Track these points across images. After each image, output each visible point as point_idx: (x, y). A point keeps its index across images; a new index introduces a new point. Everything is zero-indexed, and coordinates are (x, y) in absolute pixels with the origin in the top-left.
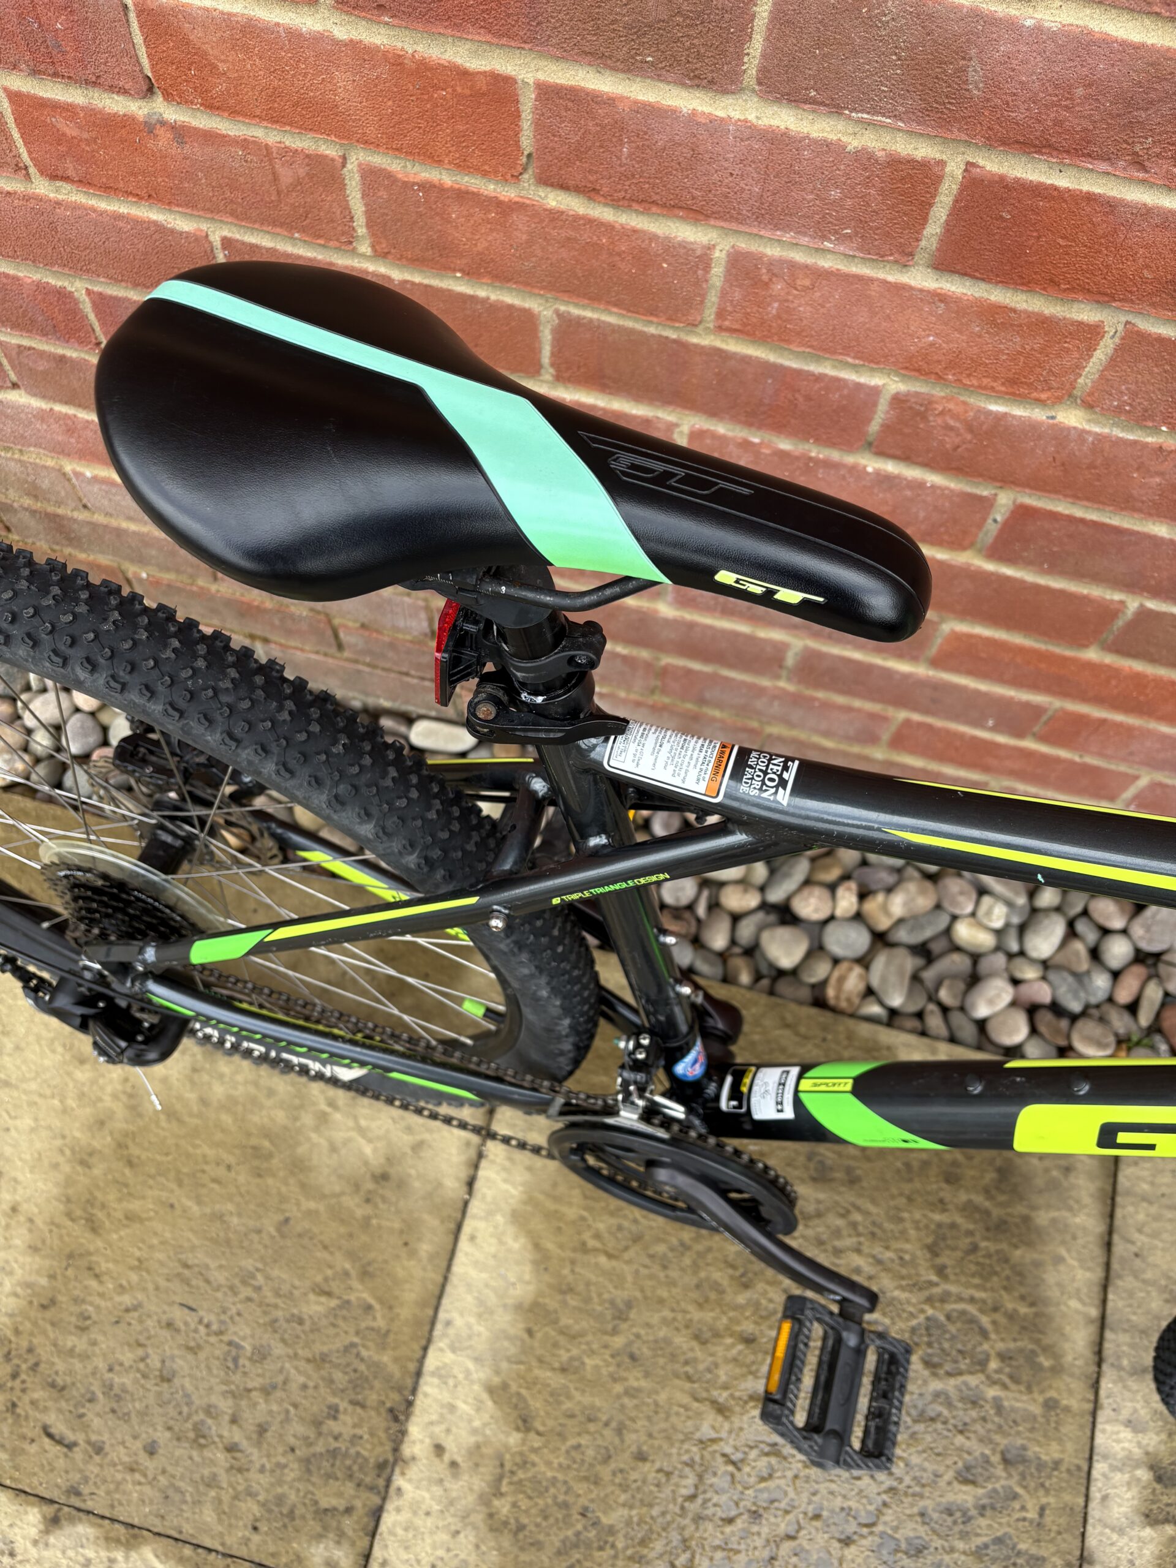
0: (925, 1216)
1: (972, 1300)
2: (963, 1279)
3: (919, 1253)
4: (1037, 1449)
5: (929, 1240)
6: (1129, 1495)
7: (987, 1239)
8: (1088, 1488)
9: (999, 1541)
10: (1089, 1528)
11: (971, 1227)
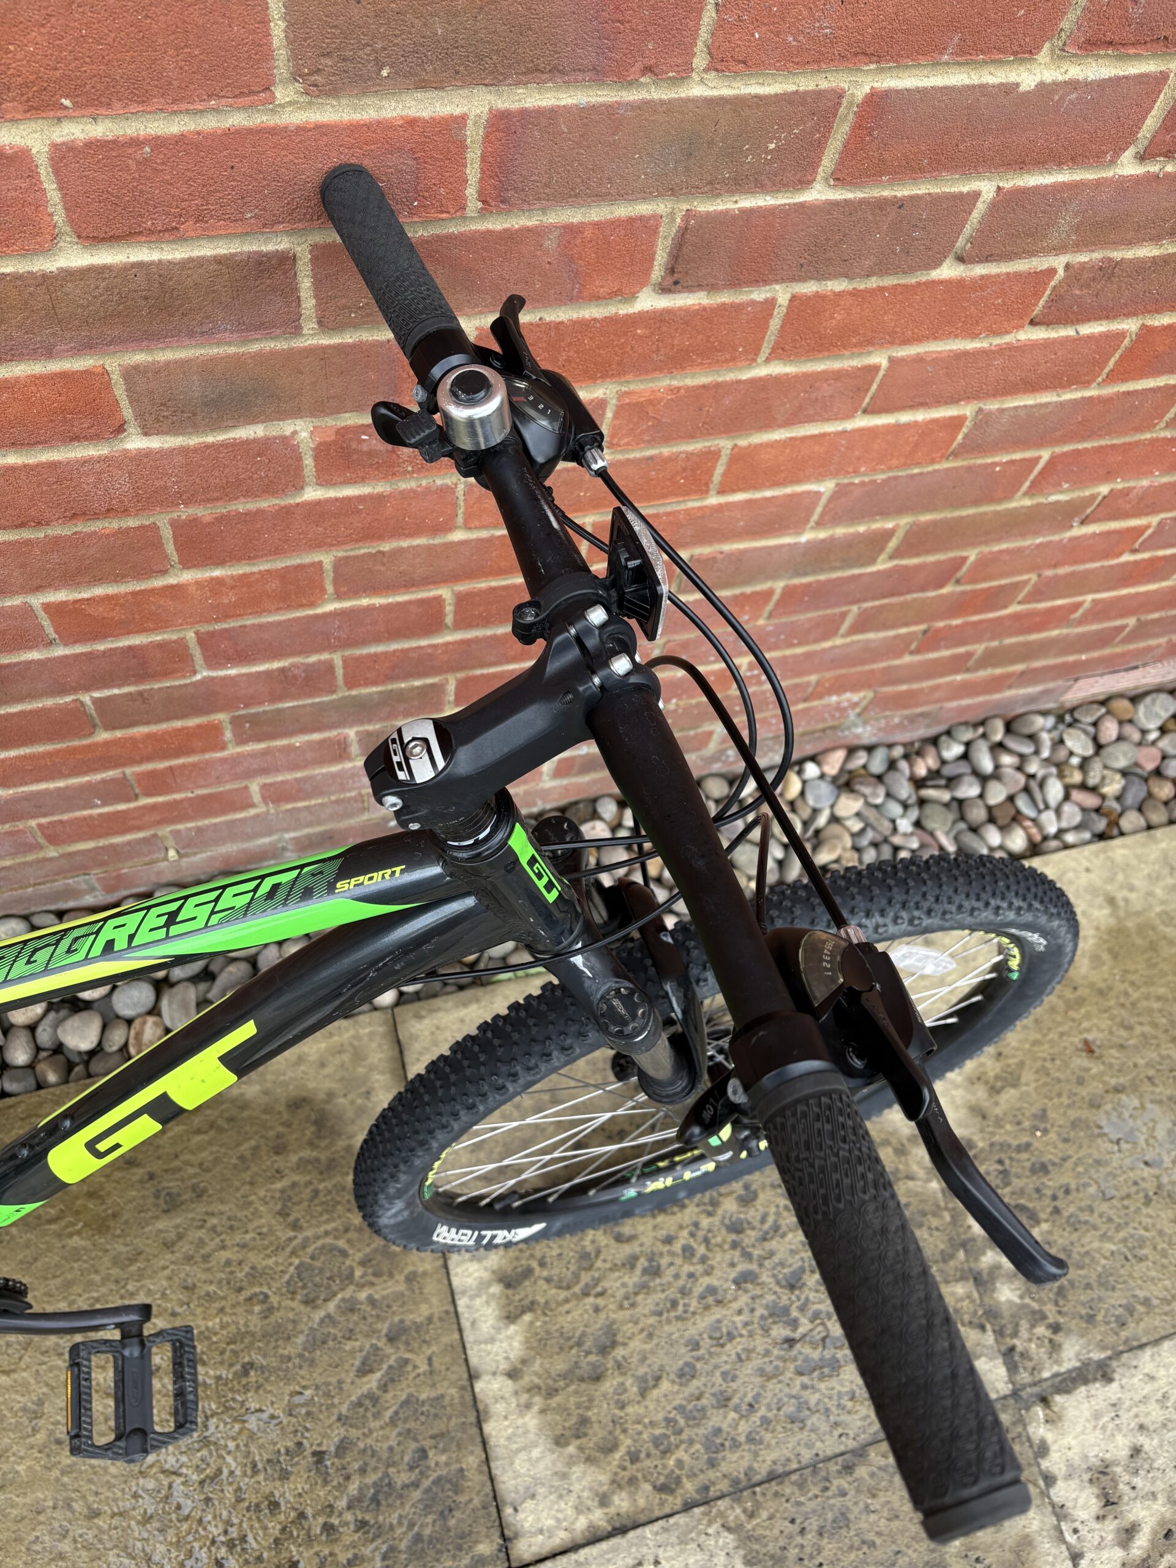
0: (267, 1191)
1: (327, 1233)
2: (314, 1222)
3: (274, 1222)
4: (411, 1317)
5: (279, 1207)
6: (490, 1311)
7: (324, 1180)
8: (459, 1324)
9: (406, 1403)
10: (469, 1352)
11: (308, 1178)
